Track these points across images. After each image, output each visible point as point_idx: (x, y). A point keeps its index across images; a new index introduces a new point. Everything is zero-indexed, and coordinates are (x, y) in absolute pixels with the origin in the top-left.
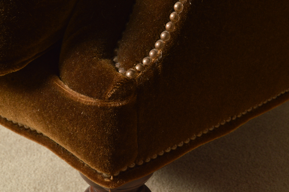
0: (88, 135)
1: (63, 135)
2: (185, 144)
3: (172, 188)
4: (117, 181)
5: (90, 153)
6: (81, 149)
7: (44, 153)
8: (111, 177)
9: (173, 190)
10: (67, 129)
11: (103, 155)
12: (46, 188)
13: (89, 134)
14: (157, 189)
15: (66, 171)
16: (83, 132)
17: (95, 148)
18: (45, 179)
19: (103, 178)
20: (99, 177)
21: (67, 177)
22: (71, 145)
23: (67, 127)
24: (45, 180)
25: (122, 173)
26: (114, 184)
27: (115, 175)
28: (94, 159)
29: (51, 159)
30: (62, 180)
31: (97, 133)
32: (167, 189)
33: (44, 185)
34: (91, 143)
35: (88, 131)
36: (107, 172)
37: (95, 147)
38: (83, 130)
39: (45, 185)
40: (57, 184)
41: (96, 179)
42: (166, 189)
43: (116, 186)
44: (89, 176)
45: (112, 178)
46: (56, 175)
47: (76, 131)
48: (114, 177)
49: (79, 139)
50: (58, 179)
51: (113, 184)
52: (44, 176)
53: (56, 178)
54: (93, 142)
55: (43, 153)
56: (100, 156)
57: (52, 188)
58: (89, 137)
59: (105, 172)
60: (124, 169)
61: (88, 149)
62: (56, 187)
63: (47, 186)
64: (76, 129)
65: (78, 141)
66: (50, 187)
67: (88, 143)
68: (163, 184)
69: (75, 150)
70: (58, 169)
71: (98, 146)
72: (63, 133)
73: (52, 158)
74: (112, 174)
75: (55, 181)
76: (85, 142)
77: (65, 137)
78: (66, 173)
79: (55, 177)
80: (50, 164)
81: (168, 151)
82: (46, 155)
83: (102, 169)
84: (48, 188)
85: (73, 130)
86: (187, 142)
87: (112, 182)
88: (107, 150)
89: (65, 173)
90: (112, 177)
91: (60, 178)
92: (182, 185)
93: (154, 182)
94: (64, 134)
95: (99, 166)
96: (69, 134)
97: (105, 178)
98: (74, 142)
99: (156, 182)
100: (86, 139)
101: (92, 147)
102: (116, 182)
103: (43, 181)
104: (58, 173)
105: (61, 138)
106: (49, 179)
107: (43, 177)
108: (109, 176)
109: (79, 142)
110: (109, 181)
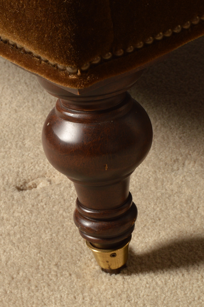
0: (40, 9)
1: (7, 18)
2: (183, 30)
3: (184, 133)
4: (87, 77)
5: (44, 37)
6: (32, 33)
7: (6, 104)
8: (77, 72)
9: (185, 135)
10: (11, 6)
11: (62, 37)
12: (9, 145)
13: (40, 6)
14: (163, 135)
15: (36, 123)
16: (33, 6)
17: (51, 27)
18: (7, 134)
19: (67, 75)
20: (62, 74)
21: (37, 130)
22: (18, 30)
23: (10, 3)
24: (8, 136)
25: (92, 66)
26: (83, 82)
27: (84, 68)
28: (51, 45)
29: (16, 111)
30: (31, 133)
31: (52, 4)
32: (177, 134)
33: (6, 142)
34: (44, 20)
35: (39, 3)
36: (71, 64)
37: (51, 25)
38: (32, 3)
39: (8, 141)
40: (24, 139)
41: (57, 78)
42: (175, 134)
43: (86, 84)
44: (48, 75)
45: (79, 73)
46: (22, 128)
47: (23, 6)
48: (81, 72)
49: (28, 17)
50: (25, 133)
51: (81, 81)
52: (6, 131)
53: (23, 132)
54: (48, 19)
55: (4, 104)
56: (59, 38)
57: (16, 145)
58: (41, 11)
59: (69, 63)
60: (96, 61)
61: (42, 32)
62: (23, 143)
63: (11, 143)
64: (23, 3)
65: (27, 21)
66: (14, 144)
67: (41, 21)
68: (171, 129)
69: (25, 36)
70: (24, 121)
71: (55, 24)
72: (6, 14)
73: (17, 108)
74: (79, 67)
75: (22, 136)
76: (37, 20)
77: (9, 19)
78: (37, 125)
79: (21, 131)
80: (14, 116)
81: (159, 38)
82: (8, 105)
83: (64, 59)
84: (12, 145)
85: (19, 7)
86: (186, 27)
87: (80, 79)
88: (68, 29)
89: (34, 125)
90: (79, 71)
91: (28, 132)
92: (198, 128)
93: (158, 128)
94: (8, 14)
95: (60, 56)
96: (14, 13)
97: (70, 74)
98: (22, 25)
99: (161, 128)
100: (37, 16)
101: (47, 27)
102: (86, 79)
103: (5, 137)
104: (25, 126)
105: (5, 23)
106: (12, 134)
107: (4, 132)
108: (75, 71)
109: (29, 22)
110: (75, 77)
